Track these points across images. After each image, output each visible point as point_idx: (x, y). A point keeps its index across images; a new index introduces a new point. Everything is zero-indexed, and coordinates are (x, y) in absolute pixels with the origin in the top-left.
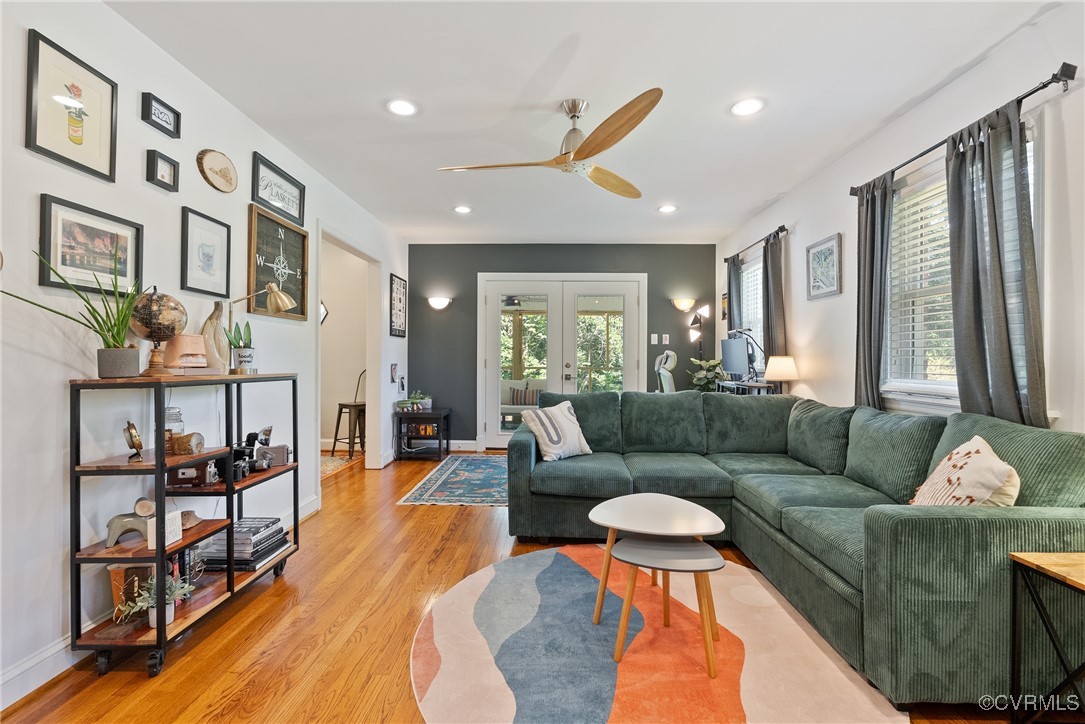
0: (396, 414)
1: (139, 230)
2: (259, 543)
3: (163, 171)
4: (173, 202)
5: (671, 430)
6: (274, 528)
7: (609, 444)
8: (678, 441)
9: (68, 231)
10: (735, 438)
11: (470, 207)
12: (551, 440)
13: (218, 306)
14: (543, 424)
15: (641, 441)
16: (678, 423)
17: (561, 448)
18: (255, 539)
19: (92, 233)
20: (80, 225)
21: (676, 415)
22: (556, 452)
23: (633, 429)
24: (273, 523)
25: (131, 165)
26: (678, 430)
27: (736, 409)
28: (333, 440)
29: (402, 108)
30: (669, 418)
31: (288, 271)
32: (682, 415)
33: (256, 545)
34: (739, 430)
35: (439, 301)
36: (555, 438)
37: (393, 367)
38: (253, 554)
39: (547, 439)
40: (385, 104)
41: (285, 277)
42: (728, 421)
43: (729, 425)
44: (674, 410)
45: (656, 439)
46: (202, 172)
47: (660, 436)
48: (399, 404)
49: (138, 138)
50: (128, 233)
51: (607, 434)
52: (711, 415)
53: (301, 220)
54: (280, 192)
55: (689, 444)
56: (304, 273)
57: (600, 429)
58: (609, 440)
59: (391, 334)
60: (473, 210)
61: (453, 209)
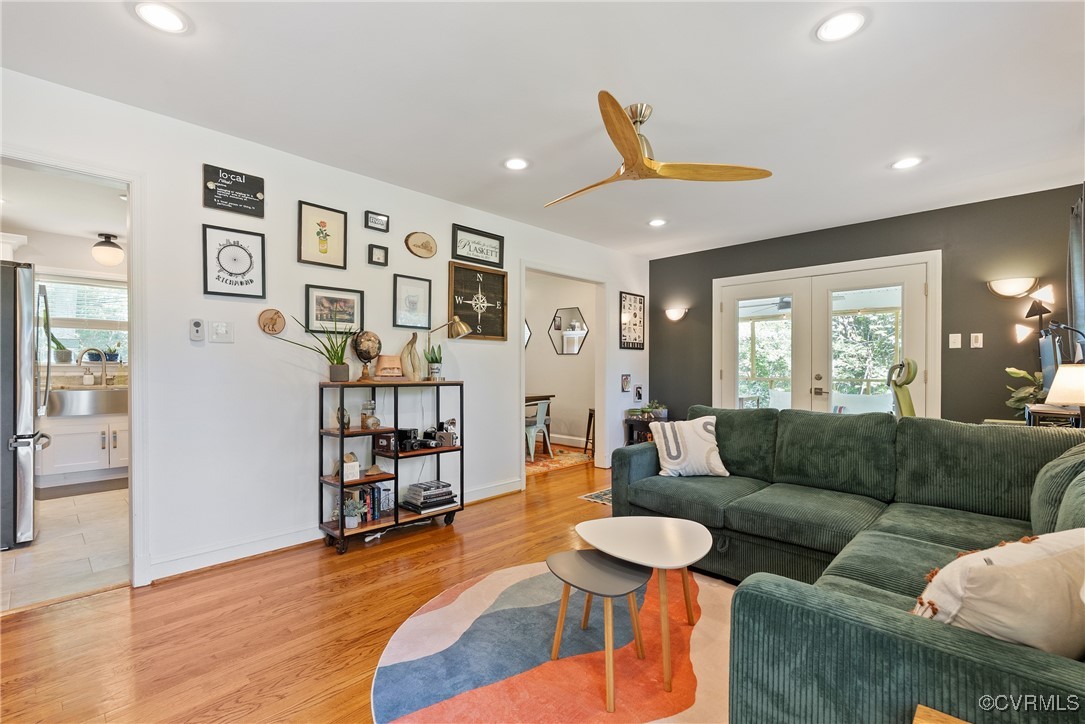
0: (626, 421)
1: (362, 293)
2: (430, 497)
3: (378, 255)
4: (386, 274)
5: (832, 462)
6: (445, 490)
7: (753, 469)
8: (842, 477)
9: (319, 303)
10: (940, 484)
11: (664, 220)
12: (669, 454)
13: (415, 335)
14: (665, 437)
15: (790, 471)
16: (842, 453)
17: (678, 464)
18: (424, 493)
19: (332, 301)
20: (326, 298)
21: (841, 442)
22: (672, 467)
23: (783, 455)
24: (444, 487)
25: (357, 254)
26: (843, 461)
27: (948, 444)
28: (585, 439)
29: (516, 164)
30: (830, 446)
31: (486, 304)
32: (851, 444)
33: (426, 498)
34: (949, 473)
35: (675, 312)
36: (674, 453)
37: (626, 378)
38: (422, 503)
39: (665, 453)
40: (503, 164)
41: (484, 309)
42: (930, 458)
43: (932, 466)
44: (841, 436)
45: (811, 471)
46: (409, 248)
47: (816, 467)
48: (631, 412)
49: (360, 238)
50: (356, 298)
51: (751, 457)
52: (905, 449)
53: (500, 265)
54: (478, 246)
55: (860, 483)
56: (504, 304)
57: (742, 450)
58: (753, 464)
59: (621, 347)
60: (668, 222)
61: (648, 223)
